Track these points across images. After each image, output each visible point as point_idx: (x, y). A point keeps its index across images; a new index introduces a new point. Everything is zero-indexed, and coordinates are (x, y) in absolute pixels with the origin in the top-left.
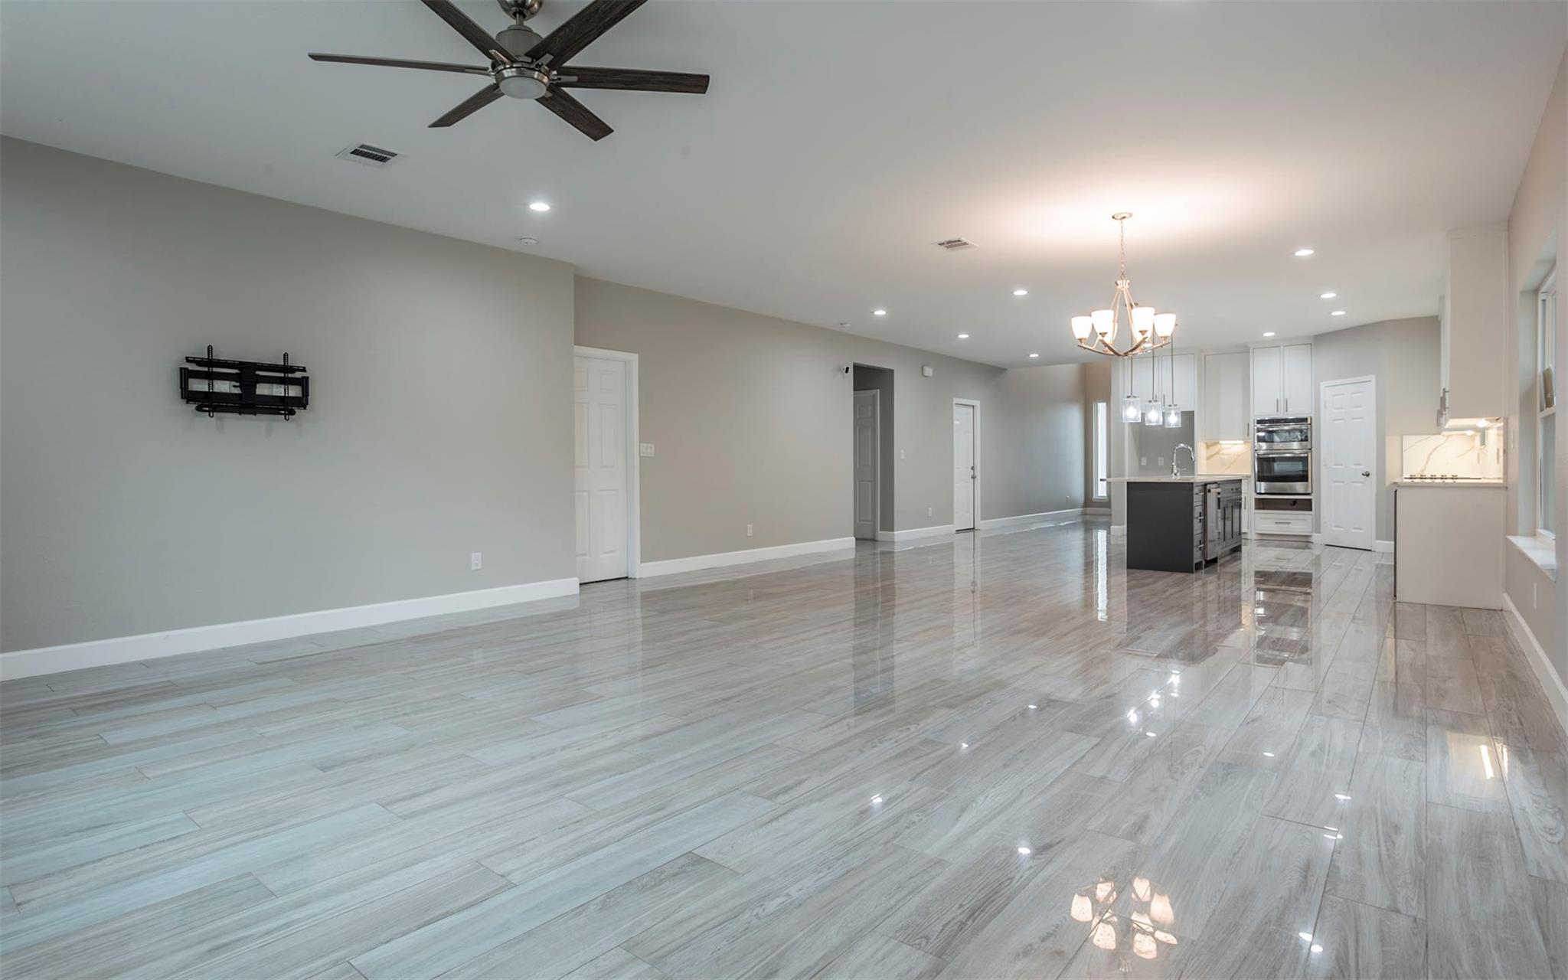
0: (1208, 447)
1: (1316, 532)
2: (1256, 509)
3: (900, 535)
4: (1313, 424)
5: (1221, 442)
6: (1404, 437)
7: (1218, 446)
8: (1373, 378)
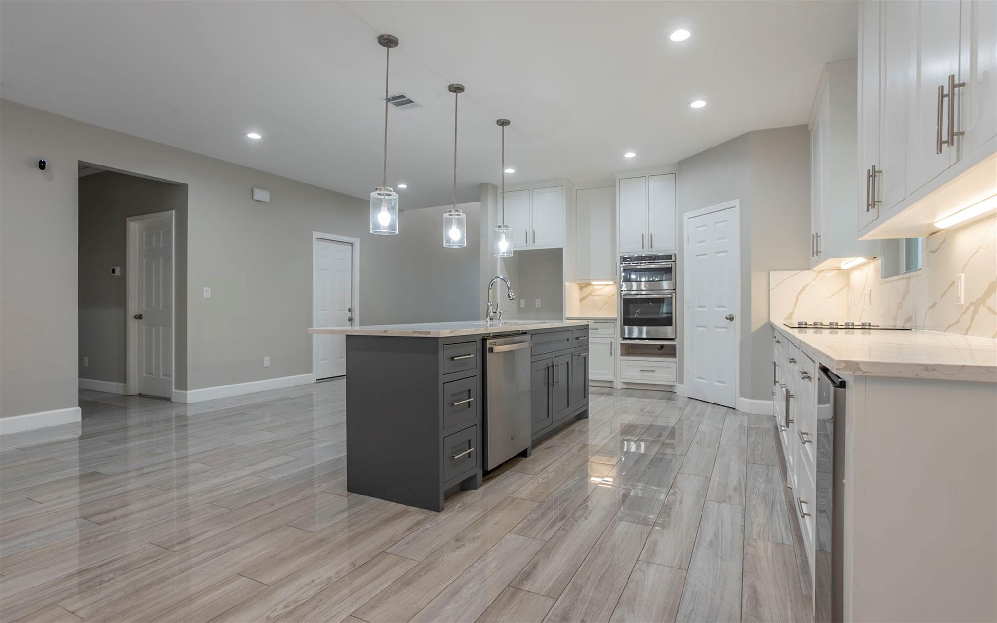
0: (581, 288)
1: (679, 383)
2: (622, 355)
3: (195, 395)
4: (677, 262)
5: (593, 283)
6: (771, 272)
7: (591, 288)
8: (737, 202)
